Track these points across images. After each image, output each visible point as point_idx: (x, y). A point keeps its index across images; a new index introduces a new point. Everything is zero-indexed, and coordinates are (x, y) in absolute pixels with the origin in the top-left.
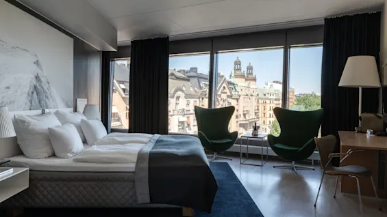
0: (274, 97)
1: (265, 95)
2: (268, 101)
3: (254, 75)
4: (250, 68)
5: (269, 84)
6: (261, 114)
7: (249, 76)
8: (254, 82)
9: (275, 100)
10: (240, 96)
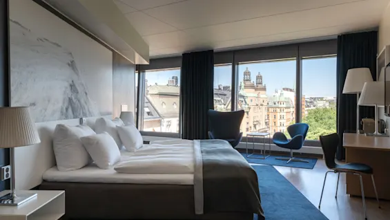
0: (285, 106)
1: (275, 104)
2: (278, 110)
3: (263, 85)
4: (259, 78)
5: (279, 92)
6: (271, 124)
7: (259, 86)
8: (263, 92)
9: (286, 108)
10: (249, 108)
